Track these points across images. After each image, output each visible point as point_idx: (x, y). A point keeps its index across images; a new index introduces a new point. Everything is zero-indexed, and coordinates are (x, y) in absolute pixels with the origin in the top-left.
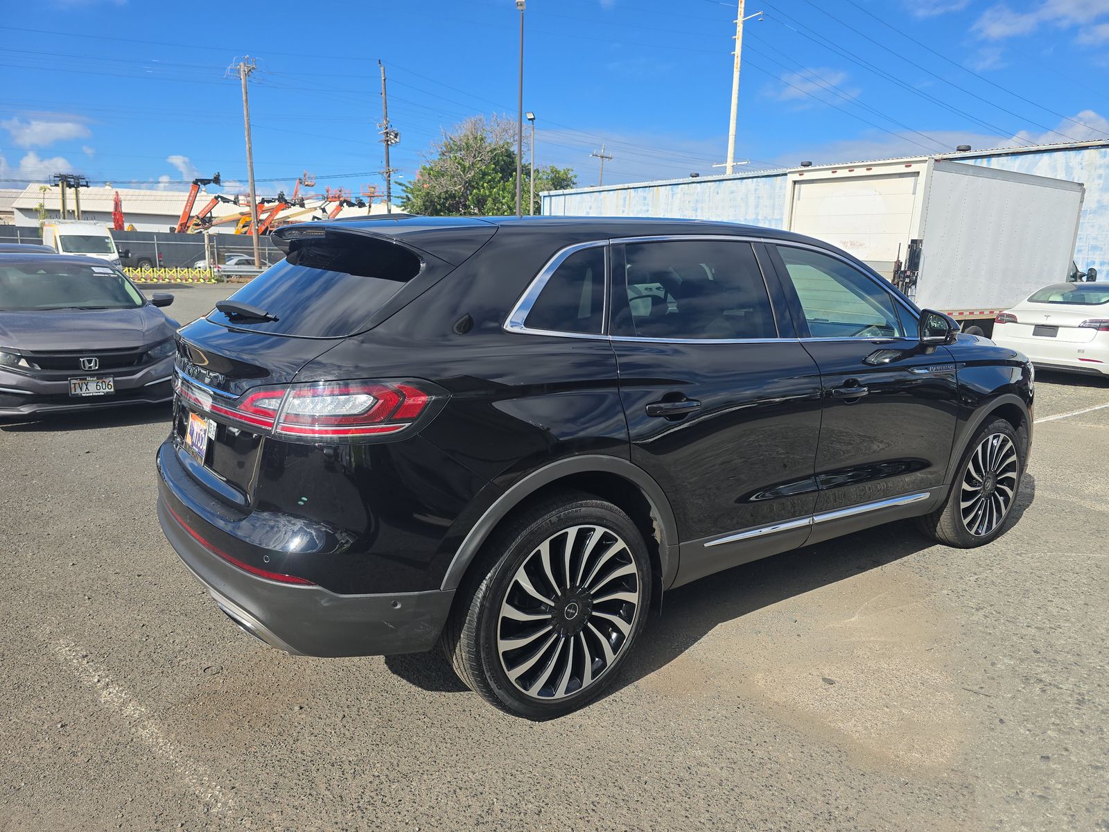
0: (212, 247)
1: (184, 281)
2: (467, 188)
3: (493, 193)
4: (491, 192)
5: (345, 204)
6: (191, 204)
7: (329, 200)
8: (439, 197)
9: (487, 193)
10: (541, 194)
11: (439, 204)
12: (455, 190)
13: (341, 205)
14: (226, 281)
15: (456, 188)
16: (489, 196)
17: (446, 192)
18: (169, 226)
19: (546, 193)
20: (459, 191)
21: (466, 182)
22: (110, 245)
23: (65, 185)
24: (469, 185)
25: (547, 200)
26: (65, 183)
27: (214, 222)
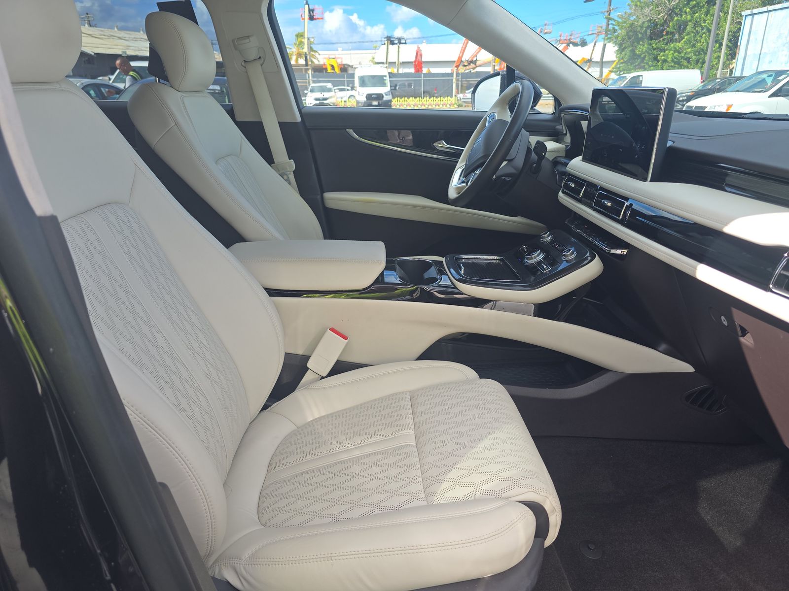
0: (457, 80)
1: (437, 107)
2: (670, 15)
3: (695, 17)
4: (692, 17)
5: (571, 45)
6: (463, 51)
7: (561, 42)
8: (642, 27)
9: (689, 17)
10: (744, 13)
11: (641, 33)
12: (658, 18)
13: (568, 45)
14: (464, 106)
15: (659, 17)
16: (690, 21)
17: (650, 20)
18: (451, 69)
19: (748, 12)
20: (661, 18)
21: (670, 10)
22: (386, 82)
23: (389, 44)
24: (672, 13)
25: (749, 18)
26: (389, 42)
27: (478, 63)
